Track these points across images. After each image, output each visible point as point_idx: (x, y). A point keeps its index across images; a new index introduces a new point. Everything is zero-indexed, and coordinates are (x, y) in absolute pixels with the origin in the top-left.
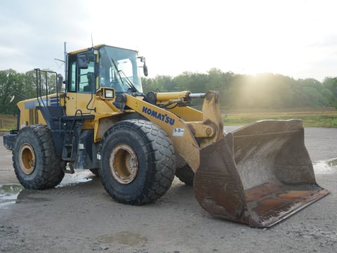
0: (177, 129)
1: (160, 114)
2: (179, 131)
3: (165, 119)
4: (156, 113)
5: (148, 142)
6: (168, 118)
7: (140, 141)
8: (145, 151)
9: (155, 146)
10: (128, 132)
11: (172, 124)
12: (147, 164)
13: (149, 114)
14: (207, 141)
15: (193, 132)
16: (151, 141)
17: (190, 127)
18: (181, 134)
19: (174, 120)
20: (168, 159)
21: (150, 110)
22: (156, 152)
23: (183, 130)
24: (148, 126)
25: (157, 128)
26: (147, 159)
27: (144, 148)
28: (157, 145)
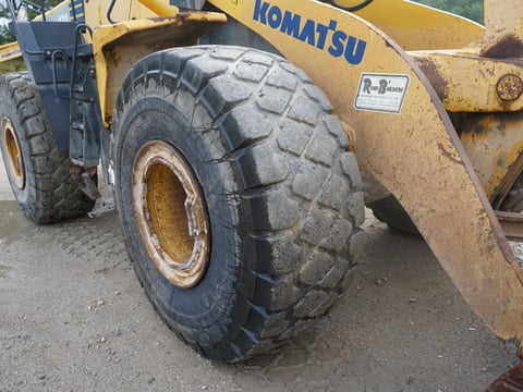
0: (375, 82)
1: (310, 23)
2: (383, 87)
3: (329, 42)
4: (298, 18)
5: (240, 146)
6: (340, 35)
7: (207, 139)
8: (230, 185)
9: (268, 162)
10: (170, 98)
11: (355, 59)
12: (237, 238)
13: (274, 25)
14: (493, 125)
15: (439, 89)
16: (249, 143)
17: (428, 68)
18: (390, 101)
19: (362, 45)
20: (329, 214)
21: (276, 10)
22: (271, 193)
23: (401, 83)
24: (247, 70)
25: (291, 80)
26: (235, 218)
27: (224, 170)
28: (277, 157)
